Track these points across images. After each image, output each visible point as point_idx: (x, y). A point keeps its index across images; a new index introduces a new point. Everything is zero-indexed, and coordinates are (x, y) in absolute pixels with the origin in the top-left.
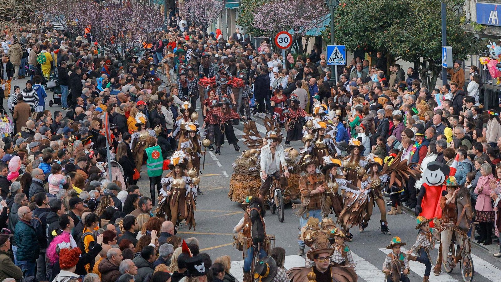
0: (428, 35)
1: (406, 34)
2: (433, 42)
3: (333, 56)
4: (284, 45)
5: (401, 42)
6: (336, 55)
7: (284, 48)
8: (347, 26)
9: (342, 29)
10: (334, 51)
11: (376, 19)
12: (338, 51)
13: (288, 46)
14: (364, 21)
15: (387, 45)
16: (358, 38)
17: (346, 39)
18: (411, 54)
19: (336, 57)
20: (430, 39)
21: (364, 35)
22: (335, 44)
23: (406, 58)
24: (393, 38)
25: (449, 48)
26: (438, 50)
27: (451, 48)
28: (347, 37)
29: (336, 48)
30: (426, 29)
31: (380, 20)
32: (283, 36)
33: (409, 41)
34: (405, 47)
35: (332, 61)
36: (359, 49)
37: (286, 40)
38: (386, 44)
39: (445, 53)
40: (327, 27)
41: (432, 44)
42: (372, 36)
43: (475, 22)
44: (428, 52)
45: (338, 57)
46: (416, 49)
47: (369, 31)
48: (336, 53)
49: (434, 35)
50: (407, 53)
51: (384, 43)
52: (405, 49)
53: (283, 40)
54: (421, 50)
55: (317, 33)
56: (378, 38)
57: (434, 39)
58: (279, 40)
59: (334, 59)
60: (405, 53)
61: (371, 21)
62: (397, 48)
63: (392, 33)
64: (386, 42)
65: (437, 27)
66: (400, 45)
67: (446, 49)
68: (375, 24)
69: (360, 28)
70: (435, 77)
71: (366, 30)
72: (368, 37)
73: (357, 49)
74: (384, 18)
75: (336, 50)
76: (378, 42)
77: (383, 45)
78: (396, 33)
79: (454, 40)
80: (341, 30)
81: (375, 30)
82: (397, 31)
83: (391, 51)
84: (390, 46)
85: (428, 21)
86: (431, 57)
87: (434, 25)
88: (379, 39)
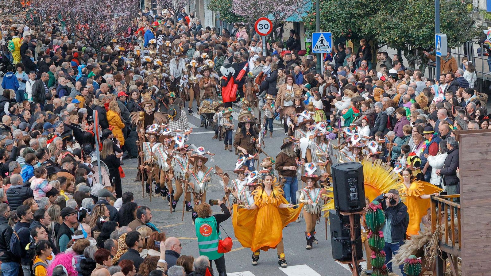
0: (418, 22)
1: (395, 20)
2: (424, 29)
3: (318, 43)
4: (264, 31)
5: (389, 28)
6: (322, 43)
7: (264, 35)
8: (331, 13)
9: (325, 15)
10: (320, 39)
11: (362, 5)
12: (324, 38)
13: (268, 33)
14: (349, 7)
15: (375, 32)
16: (343, 25)
17: (330, 26)
18: (401, 42)
19: (322, 44)
20: (420, 27)
21: (350, 22)
22: (321, 31)
23: (393, 44)
24: (380, 25)
25: (443, 36)
26: (431, 37)
27: (445, 35)
28: (331, 24)
29: (322, 35)
30: (416, 15)
31: (367, 6)
32: (263, 22)
33: (397, 28)
34: (394, 34)
35: (318, 49)
36: (344, 35)
37: (266, 26)
38: (373, 31)
39: (439, 41)
40: (308, 13)
41: (423, 31)
42: (359, 22)
43: (485, 10)
44: (418, 40)
45: (324, 45)
46: (405, 37)
47: (355, 17)
48: (322, 41)
49: (425, 21)
50: (396, 41)
51: (371, 30)
52: (394, 36)
53: (263, 27)
54: (410, 37)
55: (299, 19)
56: (365, 24)
57: (425, 26)
58: (259, 27)
59: (320, 46)
60: (394, 41)
61: (357, 7)
62: (385, 35)
63: (380, 20)
64: (374, 29)
65: (428, 14)
66: (389, 32)
67: (440, 37)
68: (361, 10)
69: (346, 14)
70: (424, 65)
71: (352, 16)
72: (354, 23)
73: (341, 36)
74: (371, 4)
75: (322, 38)
76: (366, 29)
77: (370, 32)
78: (385, 20)
79: (445, 27)
80: (324, 16)
81: (361, 17)
82: (386, 17)
83: (379, 38)
84: (378, 34)
85: (418, 7)
86: (421, 45)
87: (424, 11)
88: (366, 26)
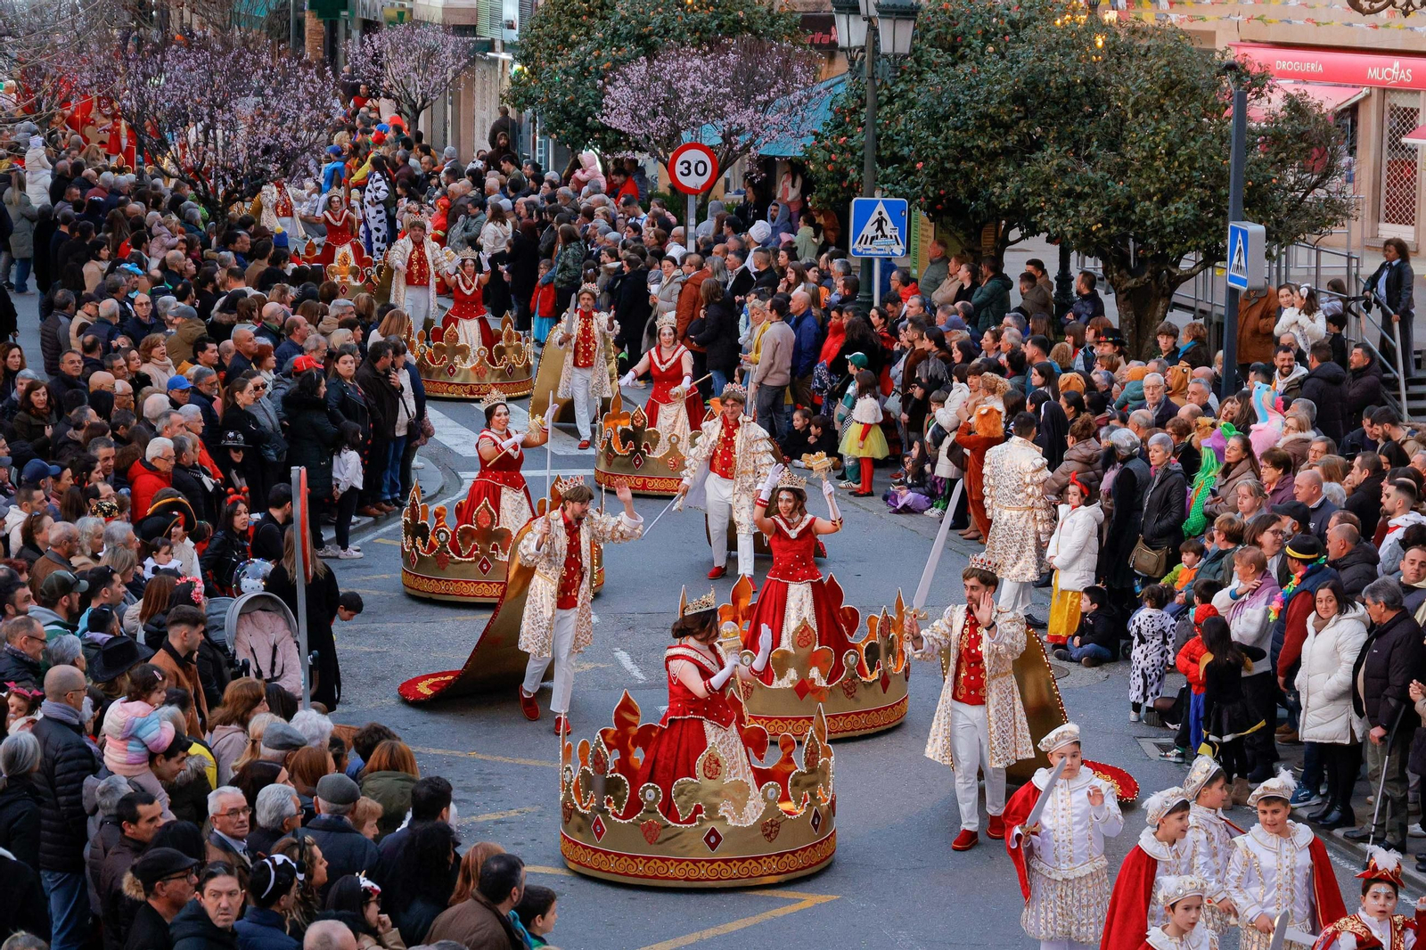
0: (1160, 181)
1: (1090, 172)
2: (1180, 204)
3: (870, 230)
4: (693, 181)
6: (880, 228)
7: (695, 192)
8: (890, 139)
10: (875, 216)
11: (996, 123)
12: (885, 215)
13: (704, 188)
14: (956, 129)
15: (1031, 203)
17: (885, 176)
18: (1105, 236)
19: (880, 233)
20: (1169, 195)
21: (957, 171)
22: (878, 194)
24: (1047, 182)
25: (1255, 229)
27: (1261, 228)
28: (890, 170)
29: (880, 207)
31: (1007, 128)
32: (693, 156)
33: (1097, 196)
34: (1088, 213)
35: (868, 246)
37: (701, 167)
38: (1026, 201)
39: (1239, 242)
41: (1177, 210)
45: (884, 235)
46: (1119, 222)
47: (970, 158)
48: (880, 222)
49: (1182, 181)
50: (1094, 234)
51: (1020, 198)
52: (1090, 220)
53: (692, 168)
54: (1133, 224)
55: (795, 152)
56: (1003, 180)
57: (1181, 195)
58: (679, 169)
59: (873, 238)
60: (1089, 232)
61: (981, 129)
62: (1061, 215)
63: (1048, 170)
64: (1029, 194)
66: (1074, 206)
67: (1245, 233)
68: (992, 138)
69: (945, 148)
71: (966, 153)
72: (967, 176)
74: (1022, 122)
75: (880, 213)
78: (1062, 171)
81: (993, 156)
82: (1065, 162)
84: (1042, 209)
85: (1165, 139)
87: (1182, 152)
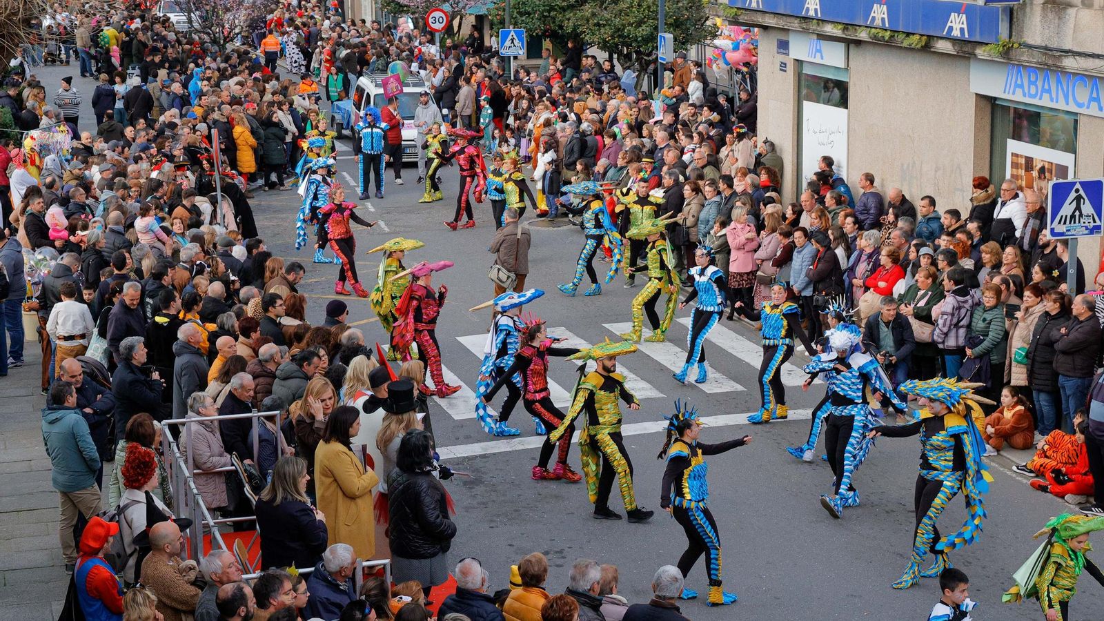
0: (636, 17)
1: (606, 15)
2: (644, 27)
3: (508, 43)
4: (438, 26)
5: (598, 25)
6: (513, 42)
7: (438, 31)
9: (517, 6)
10: (510, 37)
12: (515, 37)
13: (443, 28)
15: (581, 29)
16: (540, 19)
17: (523, 21)
18: (613, 43)
19: (513, 45)
20: (639, 24)
21: (549, 16)
22: (511, 27)
23: (604, 46)
24: (588, 21)
25: (669, 36)
26: (652, 38)
27: (671, 36)
28: (524, 18)
29: (512, 33)
30: (634, 9)
32: (437, 14)
33: (610, 25)
34: (605, 33)
35: (507, 51)
36: (540, 34)
37: (441, 19)
38: (578, 28)
39: (663, 43)
40: (495, 3)
42: (560, 17)
43: (726, 4)
44: (636, 41)
46: (619, 36)
47: (555, 10)
48: (512, 40)
49: (645, 17)
50: (608, 42)
51: (576, 27)
52: (606, 36)
53: (437, 20)
54: (626, 37)
55: (483, 11)
56: (569, 19)
57: (645, 23)
58: (431, 20)
59: (509, 47)
60: (604, 41)
62: (594, 34)
63: (588, 14)
64: (579, 25)
65: (649, 7)
66: (599, 30)
67: (664, 38)
69: (544, 6)
70: (642, 74)
71: (552, 8)
72: (554, 18)
73: (537, 34)
75: (512, 36)
76: (569, 26)
77: (574, 30)
78: (594, 15)
79: (671, 24)
80: (515, 8)
81: (563, 9)
82: (595, 11)
83: (586, 38)
84: (585, 32)
86: (639, 47)
88: (570, 22)
